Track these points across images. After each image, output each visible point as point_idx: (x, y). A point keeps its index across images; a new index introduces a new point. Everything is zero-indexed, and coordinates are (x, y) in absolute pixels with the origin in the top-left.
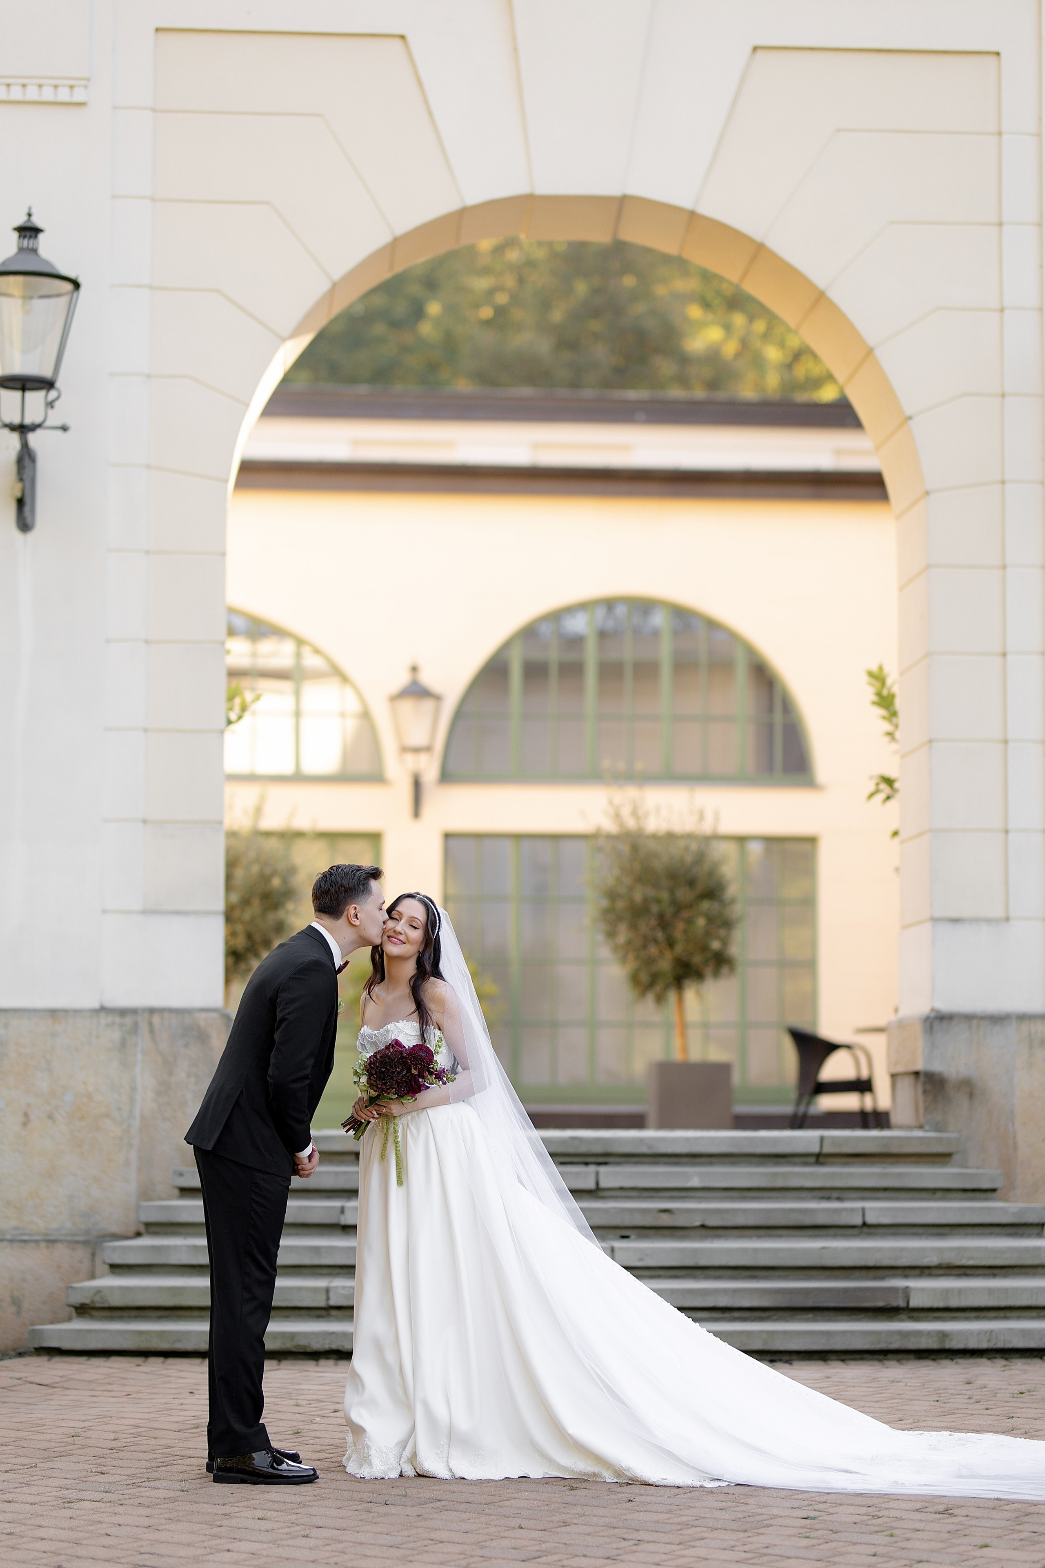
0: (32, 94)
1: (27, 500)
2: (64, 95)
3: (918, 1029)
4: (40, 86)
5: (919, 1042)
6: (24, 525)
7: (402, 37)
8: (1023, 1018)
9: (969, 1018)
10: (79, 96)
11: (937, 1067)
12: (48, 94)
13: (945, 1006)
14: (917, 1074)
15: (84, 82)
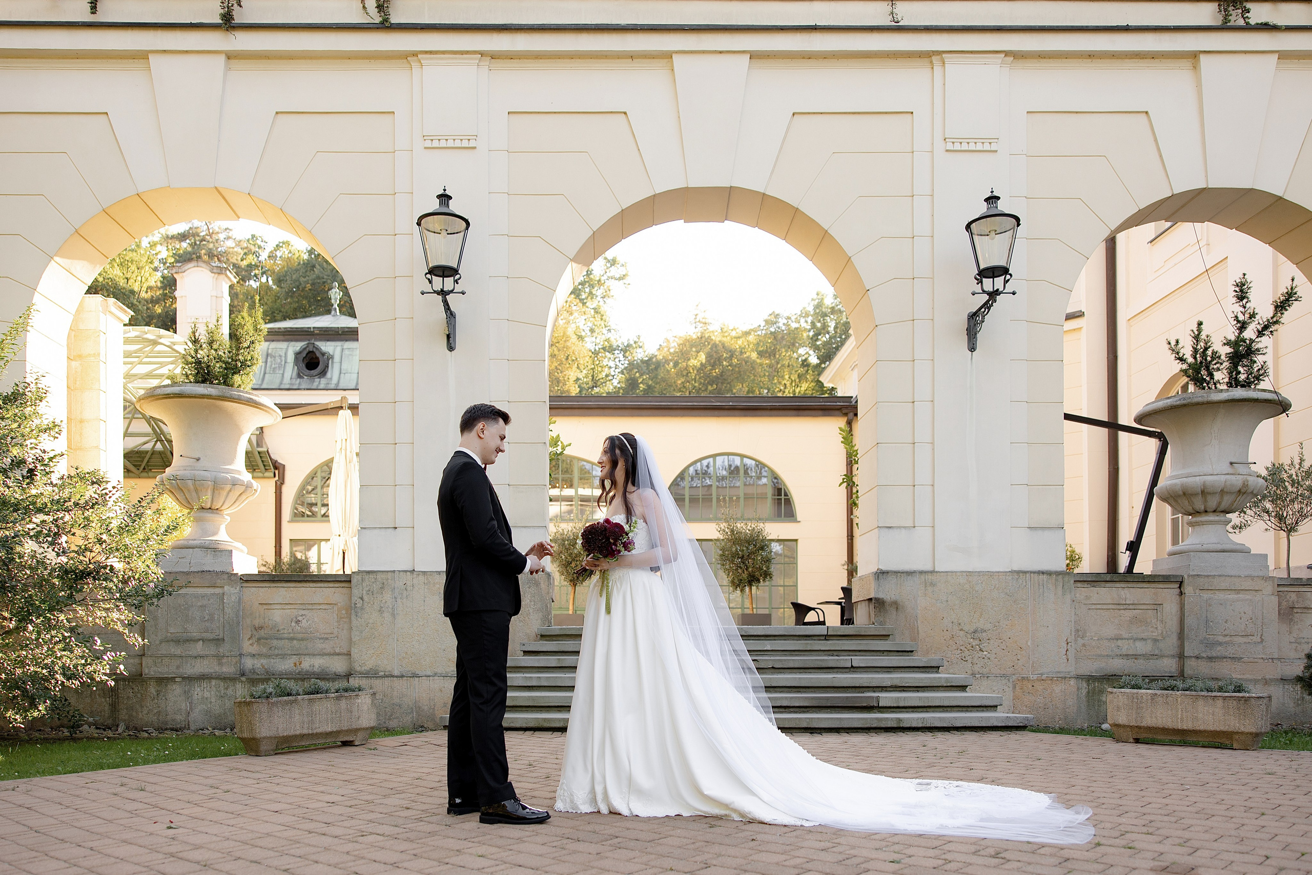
0: (450, 143)
1: (452, 336)
2: (465, 144)
3: (872, 578)
4: (454, 140)
5: (873, 584)
6: (451, 348)
7: (625, 113)
8: (921, 572)
9: (896, 572)
10: (472, 144)
11: (880, 596)
12: (458, 144)
13: (884, 568)
14: (870, 600)
15: (475, 137)
